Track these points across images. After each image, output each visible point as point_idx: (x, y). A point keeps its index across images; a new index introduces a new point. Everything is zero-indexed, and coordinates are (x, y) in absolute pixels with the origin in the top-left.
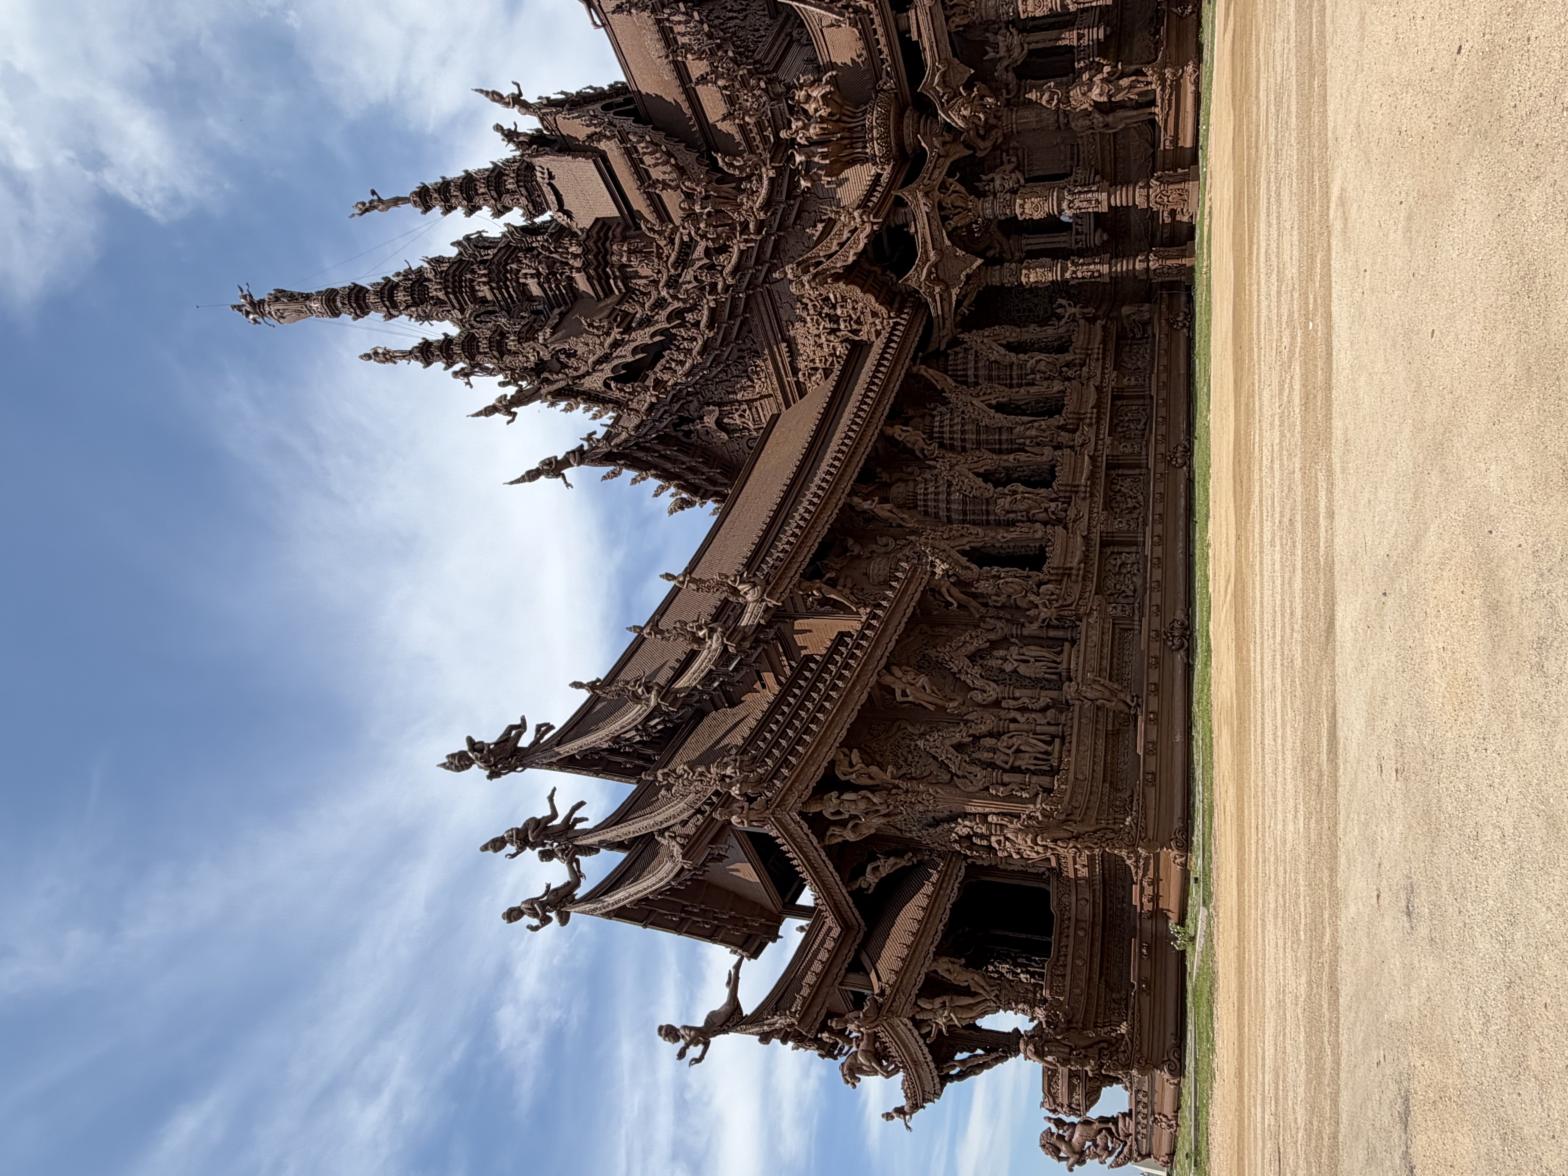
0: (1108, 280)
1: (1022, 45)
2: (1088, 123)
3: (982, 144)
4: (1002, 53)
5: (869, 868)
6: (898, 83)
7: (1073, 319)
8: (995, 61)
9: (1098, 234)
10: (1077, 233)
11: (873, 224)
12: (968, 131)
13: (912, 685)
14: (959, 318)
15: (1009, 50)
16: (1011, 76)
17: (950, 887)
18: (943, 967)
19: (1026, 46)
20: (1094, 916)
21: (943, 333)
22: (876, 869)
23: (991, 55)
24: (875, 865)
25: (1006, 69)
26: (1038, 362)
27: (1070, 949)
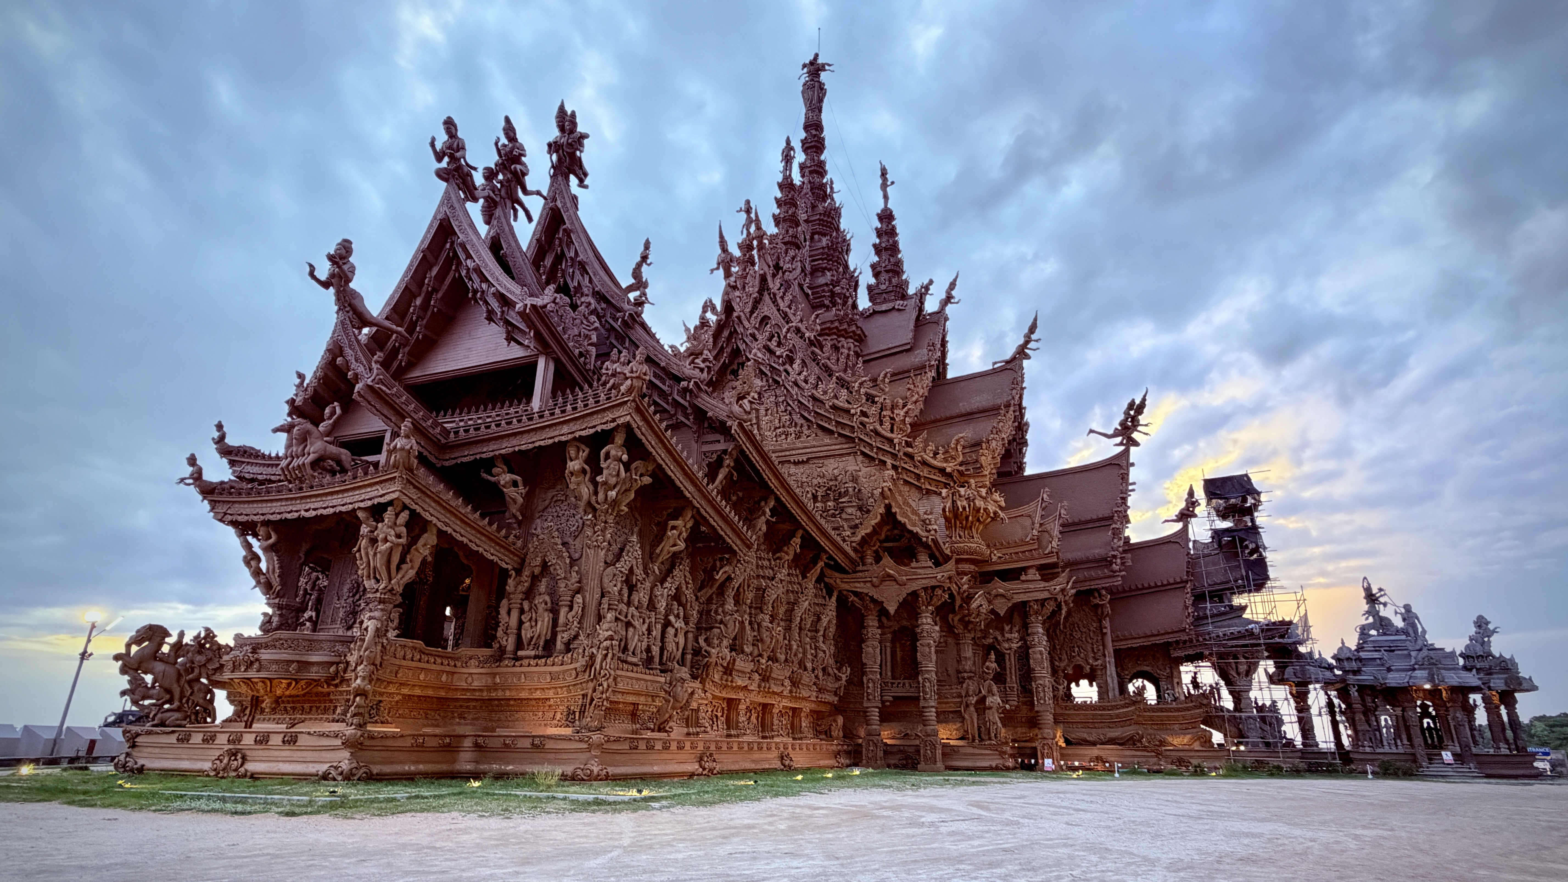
0: (865, 705)
1: (1010, 649)
2: (971, 693)
3: (956, 619)
4: (1007, 635)
5: (518, 478)
6: (995, 563)
7: (838, 679)
8: (1002, 631)
9: (891, 699)
10: (892, 684)
11: (927, 537)
12: (968, 610)
13: (679, 536)
14: (845, 593)
15: (1009, 640)
16: (990, 641)
17: (495, 553)
18: (429, 540)
19: (1008, 652)
20: (457, 690)
21: (838, 581)
22: (515, 484)
23: (1007, 628)
24: (520, 484)
25: (996, 638)
26: (824, 652)
27: (433, 667)
